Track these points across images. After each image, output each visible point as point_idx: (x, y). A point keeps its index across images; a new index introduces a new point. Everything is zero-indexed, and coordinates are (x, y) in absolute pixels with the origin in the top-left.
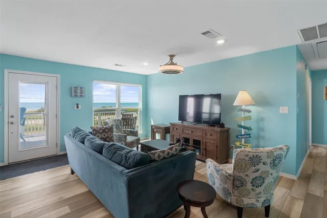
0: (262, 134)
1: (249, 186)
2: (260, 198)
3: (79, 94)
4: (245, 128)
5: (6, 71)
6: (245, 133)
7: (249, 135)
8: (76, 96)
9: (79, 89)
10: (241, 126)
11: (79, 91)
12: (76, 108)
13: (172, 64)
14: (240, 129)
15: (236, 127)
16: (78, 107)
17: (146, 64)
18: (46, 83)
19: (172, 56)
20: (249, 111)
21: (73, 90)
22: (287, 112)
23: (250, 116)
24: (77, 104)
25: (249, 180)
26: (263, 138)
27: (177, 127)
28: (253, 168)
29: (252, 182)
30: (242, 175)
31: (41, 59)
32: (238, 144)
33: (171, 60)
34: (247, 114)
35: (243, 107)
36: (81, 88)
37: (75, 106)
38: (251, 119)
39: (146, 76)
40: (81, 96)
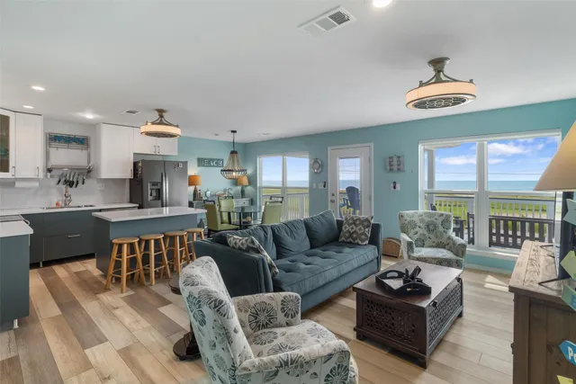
3: (395, 167)
8: (391, 170)
9: (395, 159)
11: (395, 163)
13: (438, 80)
16: (395, 188)
19: (438, 64)
21: (387, 161)
24: (395, 183)
31: (350, 128)
36: (399, 157)
37: (392, 185)
40: (399, 170)
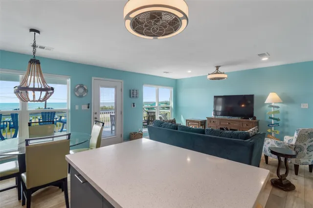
0: (286, 123)
1: (305, 151)
2: (310, 158)
3: (135, 95)
4: (274, 119)
5: (93, 78)
6: (274, 122)
7: (278, 124)
8: (133, 97)
9: (135, 91)
10: (271, 118)
11: (135, 93)
12: (133, 107)
13: (218, 73)
14: (270, 120)
15: (267, 119)
16: (134, 106)
17: (189, 72)
18: (116, 87)
19: (218, 67)
20: (278, 107)
21: (132, 92)
22: (307, 107)
23: (278, 111)
24: (134, 104)
25: (305, 147)
26: (288, 126)
27: (214, 120)
28: (310, 140)
29: (307, 149)
30: (302, 144)
32: (269, 131)
33: (217, 69)
34: (276, 109)
35: (273, 104)
37: (133, 105)
38: (279, 112)
39: (176, 80)
40: (136, 97)
